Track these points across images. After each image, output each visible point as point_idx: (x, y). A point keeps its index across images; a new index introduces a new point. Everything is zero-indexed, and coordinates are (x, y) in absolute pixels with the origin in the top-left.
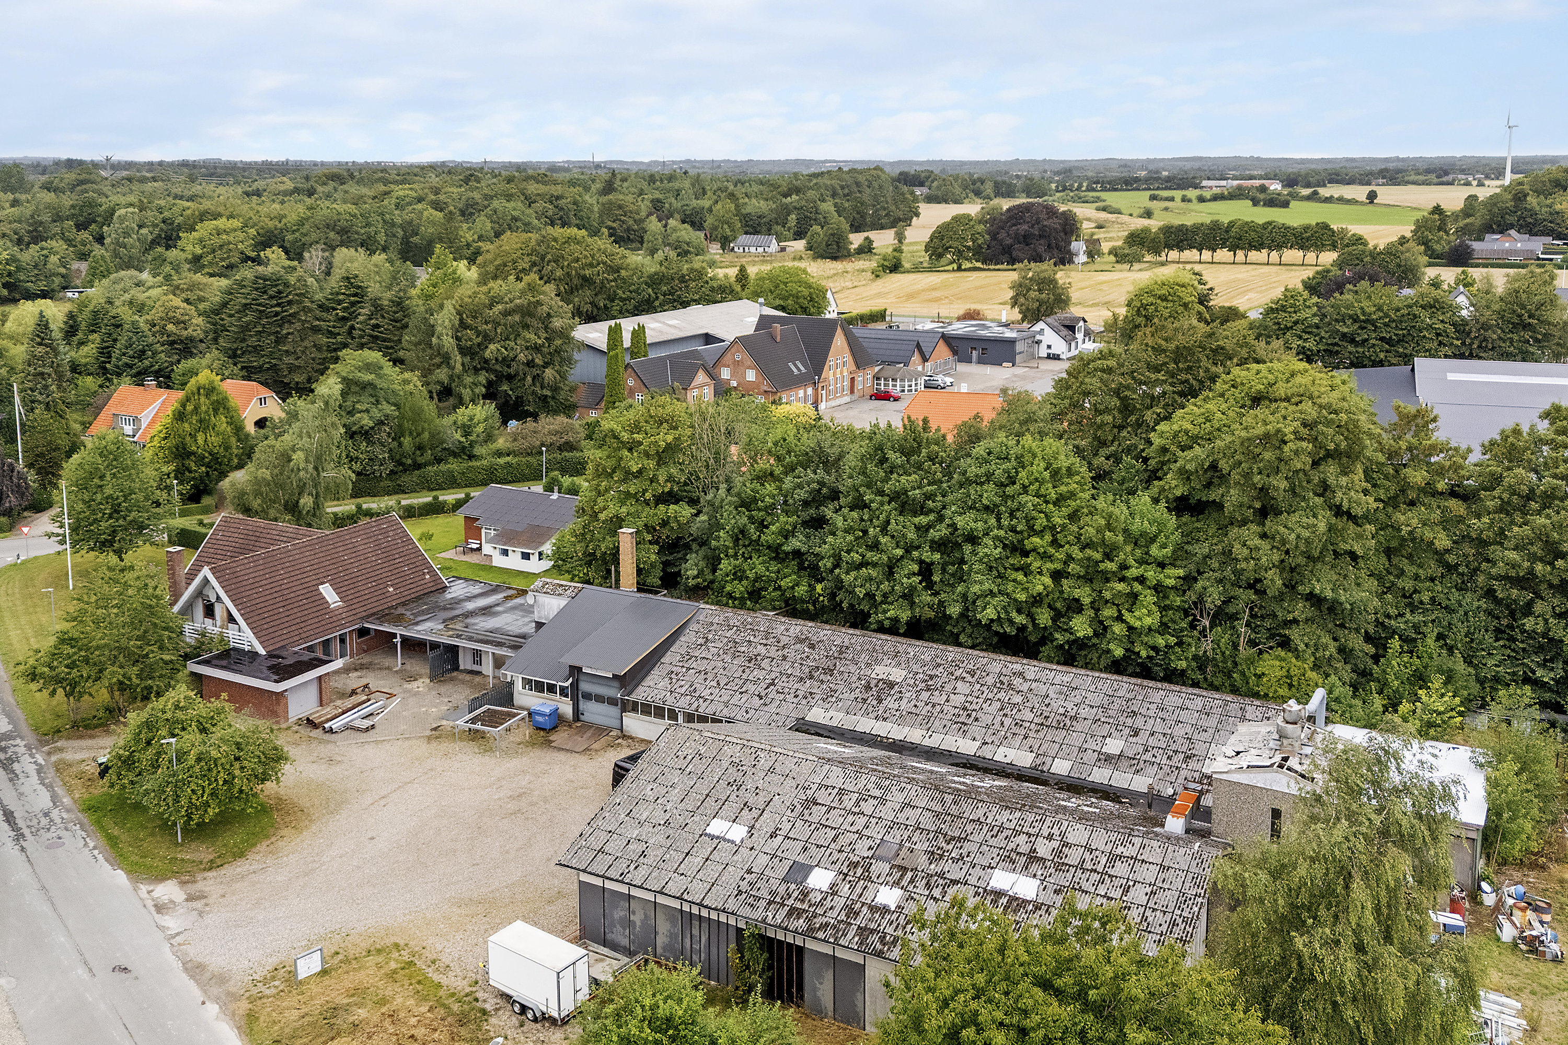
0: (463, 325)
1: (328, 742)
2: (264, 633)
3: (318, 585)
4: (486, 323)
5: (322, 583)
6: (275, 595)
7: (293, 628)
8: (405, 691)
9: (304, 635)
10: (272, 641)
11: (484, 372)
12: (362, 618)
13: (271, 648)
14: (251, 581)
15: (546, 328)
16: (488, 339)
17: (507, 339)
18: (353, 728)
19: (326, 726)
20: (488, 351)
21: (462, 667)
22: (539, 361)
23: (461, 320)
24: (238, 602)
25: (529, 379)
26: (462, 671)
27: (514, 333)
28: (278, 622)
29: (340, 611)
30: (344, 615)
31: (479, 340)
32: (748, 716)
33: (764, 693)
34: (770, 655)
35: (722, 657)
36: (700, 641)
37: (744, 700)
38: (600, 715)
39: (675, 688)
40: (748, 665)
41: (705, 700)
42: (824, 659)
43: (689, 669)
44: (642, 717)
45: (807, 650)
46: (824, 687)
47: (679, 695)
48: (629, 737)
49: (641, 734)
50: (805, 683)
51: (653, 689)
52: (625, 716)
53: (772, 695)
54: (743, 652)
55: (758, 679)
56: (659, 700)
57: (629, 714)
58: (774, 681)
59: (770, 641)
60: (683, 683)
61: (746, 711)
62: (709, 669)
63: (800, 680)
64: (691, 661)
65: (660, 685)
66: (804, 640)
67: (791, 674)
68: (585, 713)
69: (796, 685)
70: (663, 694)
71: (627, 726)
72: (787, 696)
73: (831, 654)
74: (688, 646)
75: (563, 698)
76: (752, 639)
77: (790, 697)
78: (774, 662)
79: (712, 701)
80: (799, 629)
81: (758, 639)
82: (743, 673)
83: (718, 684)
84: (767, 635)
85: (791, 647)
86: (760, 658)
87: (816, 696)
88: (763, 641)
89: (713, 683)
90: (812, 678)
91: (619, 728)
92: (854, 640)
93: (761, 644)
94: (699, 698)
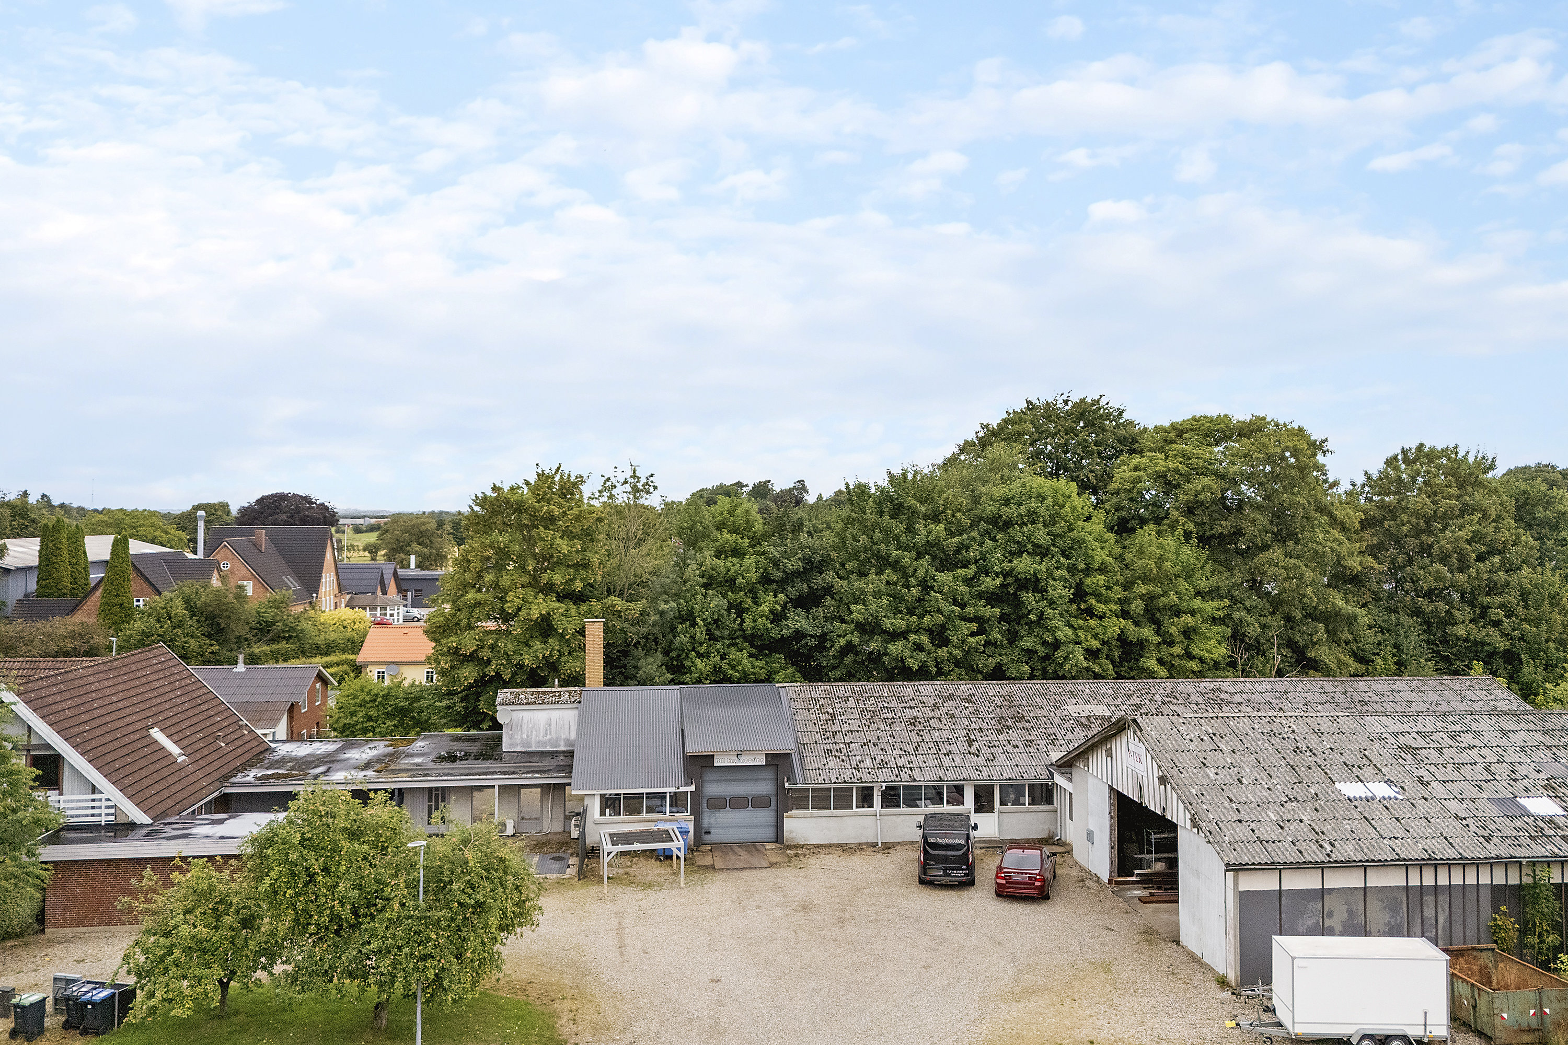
3: (145, 729)
5: (149, 727)
6: (109, 737)
12: (219, 781)
29: (194, 767)
30: (199, 774)
32: (985, 774)
33: (973, 750)
34: (931, 716)
35: (873, 727)
36: (823, 717)
37: (958, 760)
38: (740, 827)
39: (854, 764)
40: (917, 728)
41: (911, 768)
42: (998, 709)
43: (848, 744)
44: (816, 812)
45: (967, 705)
46: (1034, 733)
47: (870, 770)
48: (797, 847)
49: (815, 838)
50: (1008, 733)
51: (827, 771)
52: (787, 817)
53: (984, 750)
54: (893, 718)
55: (948, 739)
56: (851, 778)
57: (794, 812)
58: (970, 738)
59: (912, 704)
60: (859, 758)
61: (977, 770)
62: (874, 740)
63: (1000, 732)
64: (839, 737)
65: (831, 764)
66: (951, 697)
67: (981, 728)
68: (712, 831)
69: (1001, 737)
70: (849, 773)
71: (791, 832)
72: (1005, 748)
73: (999, 704)
74: (815, 724)
75: (676, 814)
76: (886, 705)
77: (1009, 748)
78: (944, 721)
79: (920, 768)
80: (930, 688)
81: (894, 704)
82: (922, 736)
83: (905, 751)
84: (900, 699)
85: (945, 705)
86: (922, 721)
87: (1039, 742)
88: (903, 705)
89: (898, 752)
90: (1009, 728)
91: (773, 840)
92: (1007, 689)
93: (905, 707)
94: (900, 768)
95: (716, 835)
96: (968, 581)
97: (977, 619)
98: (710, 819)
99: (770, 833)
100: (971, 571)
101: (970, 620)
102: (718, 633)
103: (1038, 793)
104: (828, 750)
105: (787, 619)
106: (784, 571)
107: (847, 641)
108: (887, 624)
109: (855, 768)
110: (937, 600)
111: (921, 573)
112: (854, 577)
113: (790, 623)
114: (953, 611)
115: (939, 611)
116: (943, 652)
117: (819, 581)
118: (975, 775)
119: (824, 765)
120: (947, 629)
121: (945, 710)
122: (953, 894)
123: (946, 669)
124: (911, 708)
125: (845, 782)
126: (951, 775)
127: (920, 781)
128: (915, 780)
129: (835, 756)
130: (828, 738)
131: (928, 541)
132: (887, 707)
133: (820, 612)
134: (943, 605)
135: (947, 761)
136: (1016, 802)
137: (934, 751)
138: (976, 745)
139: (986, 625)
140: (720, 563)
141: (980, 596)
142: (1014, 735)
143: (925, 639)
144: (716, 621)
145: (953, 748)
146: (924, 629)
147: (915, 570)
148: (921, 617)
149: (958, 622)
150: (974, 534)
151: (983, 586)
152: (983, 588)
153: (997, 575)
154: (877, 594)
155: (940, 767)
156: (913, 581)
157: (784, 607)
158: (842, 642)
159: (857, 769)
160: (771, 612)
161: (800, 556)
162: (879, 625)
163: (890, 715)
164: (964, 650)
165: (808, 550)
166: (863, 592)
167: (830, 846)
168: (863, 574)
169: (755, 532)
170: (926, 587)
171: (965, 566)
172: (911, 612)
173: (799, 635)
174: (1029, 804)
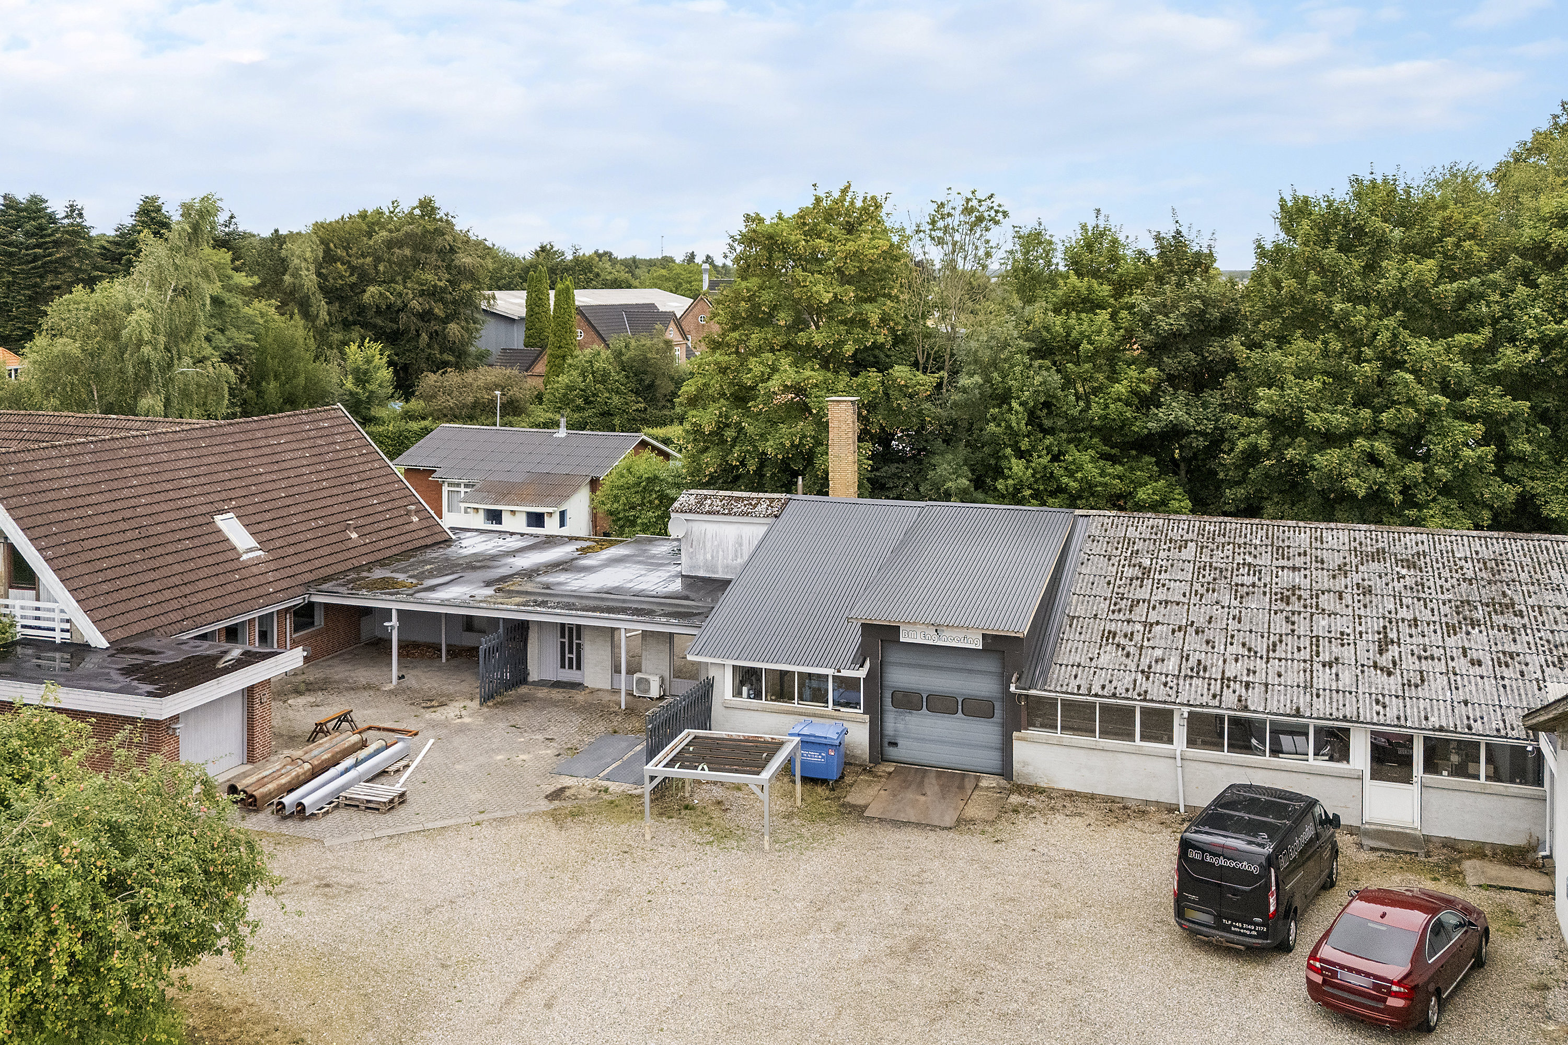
0: (329, 257)
1: (300, 840)
2: (101, 601)
3: (212, 514)
4: (363, 256)
5: (221, 512)
6: (123, 526)
7: (167, 594)
8: (434, 725)
9: (189, 612)
10: (122, 620)
11: (358, 327)
12: (308, 584)
13: (119, 634)
14: (66, 493)
15: (448, 268)
16: (365, 279)
17: (393, 281)
18: (352, 805)
19: (288, 800)
20: (367, 295)
21: (533, 676)
22: (439, 311)
23: (327, 251)
24: (37, 532)
25: (425, 337)
26: (542, 683)
27: (405, 270)
28: (133, 580)
29: (263, 568)
30: (271, 577)
31: (354, 279)
32: (1392, 713)
33: (1385, 661)
34: (1326, 587)
35: (1210, 597)
36: (1129, 572)
37: (1347, 678)
38: (943, 742)
39: (1144, 666)
40: (1290, 608)
41: (1247, 686)
42: (1464, 585)
43: (1151, 625)
44: (1068, 737)
45: (1404, 572)
46: (1526, 638)
47: (1169, 679)
48: (1033, 790)
49: (1066, 781)
50: (1468, 633)
51: (1092, 670)
52: (1019, 739)
53: (1410, 663)
54: (1254, 585)
55: (1342, 633)
56: (1127, 690)
57: (1031, 733)
58: (1386, 637)
59: (1299, 561)
60: (1158, 653)
61: (1378, 702)
62: (1201, 622)
63: (1452, 630)
64: (1140, 612)
65: (1104, 660)
66: (1378, 555)
67: (1415, 620)
68: (900, 742)
69: (1451, 641)
70: (1128, 680)
71: (1025, 764)
72: (1451, 664)
73: (1470, 574)
74: (1109, 583)
75: (842, 709)
76: (1249, 559)
77: (1461, 664)
78: (1348, 598)
79: (1266, 685)
80: (1344, 536)
81: (1265, 560)
82: (1293, 623)
83: (1250, 650)
84: (1280, 551)
85: (1360, 567)
86: (1305, 595)
87: (1528, 659)
88: (1281, 563)
89: (1236, 649)
90: (1474, 623)
91: (999, 771)
92: (1498, 548)
93: (1283, 568)
94: (1226, 681)
95: (907, 750)
96: (1473, 355)
97: (1488, 418)
98: (895, 722)
99: (992, 759)
100: (1479, 339)
101: (1472, 419)
102: (1047, 423)
103: (1505, 763)
104: (1109, 632)
105: (1159, 406)
106: (1158, 334)
107: (1251, 444)
108: (1315, 420)
109: (1143, 672)
110: (1406, 385)
111: (1384, 337)
112: (1271, 343)
113: (1161, 413)
114: (1437, 404)
115: (1411, 402)
116: (1414, 470)
117: (1215, 348)
118: (1369, 712)
119: (1091, 659)
120: (1429, 432)
121: (1357, 578)
122: (1230, 967)
123: (1421, 497)
124: (1294, 569)
125: (1114, 695)
126: (1321, 707)
127: (1255, 711)
128: (1246, 708)
129: (1118, 645)
130: (1120, 610)
131: (1400, 287)
132: (1249, 564)
133: (1214, 398)
134: (1420, 392)
135: (1323, 678)
136: (1461, 771)
137: (1305, 654)
138: (1393, 651)
139: (1505, 428)
140: (1059, 320)
141: (1496, 378)
142: (1479, 640)
143: (1382, 447)
144: (1047, 405)
145: (1347, 653)
146: (1387, 431)
147: (1376, 335)
148: (1378, 411)
149: (1447, 421)
150: (1497, 276)
151: (1500, 363)
152: (1499, 366)
153: (1531, 342)
154: (1304, 373)
155: (1305, 687)
156: (1368, 352)
157: (1157, 387)
158: (1241, 444)
159: (1146, 674)
160: (1134, 393)
161: (1183, 310)
162: (1301, 421)
163: (1248, 580)
164: (1457, 467)
165: (1198, 301)
166: (1279, 368)
167: (1093, 797)
168: (1282, 341)
169: (1121, 276)
170: (1391, 363)
171: (1474, 330)
172: (1361, 401)
173: (1175, 432)
174: (1488, 778)
